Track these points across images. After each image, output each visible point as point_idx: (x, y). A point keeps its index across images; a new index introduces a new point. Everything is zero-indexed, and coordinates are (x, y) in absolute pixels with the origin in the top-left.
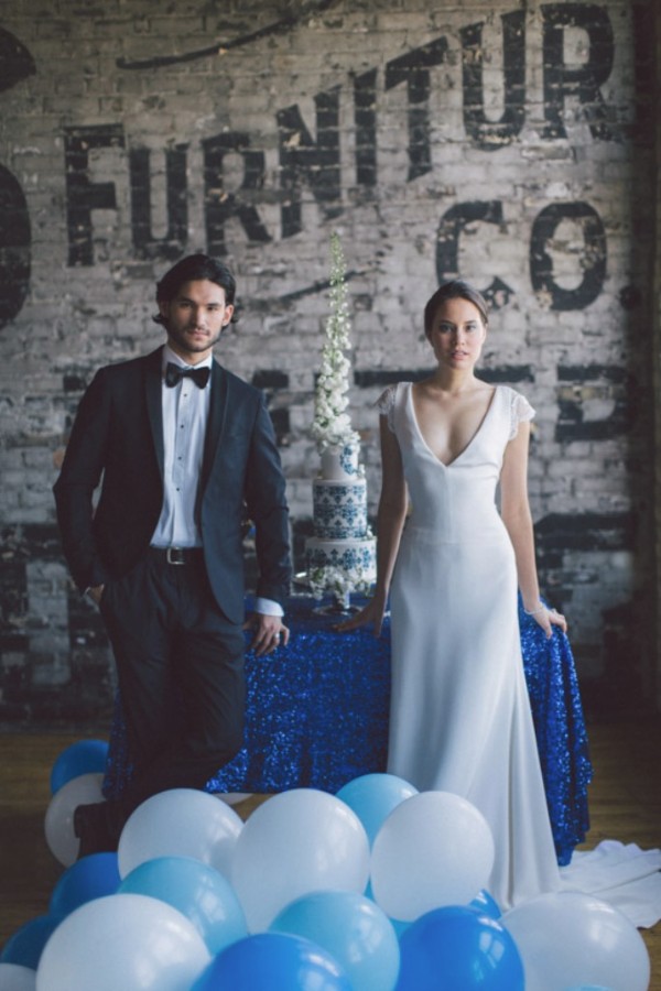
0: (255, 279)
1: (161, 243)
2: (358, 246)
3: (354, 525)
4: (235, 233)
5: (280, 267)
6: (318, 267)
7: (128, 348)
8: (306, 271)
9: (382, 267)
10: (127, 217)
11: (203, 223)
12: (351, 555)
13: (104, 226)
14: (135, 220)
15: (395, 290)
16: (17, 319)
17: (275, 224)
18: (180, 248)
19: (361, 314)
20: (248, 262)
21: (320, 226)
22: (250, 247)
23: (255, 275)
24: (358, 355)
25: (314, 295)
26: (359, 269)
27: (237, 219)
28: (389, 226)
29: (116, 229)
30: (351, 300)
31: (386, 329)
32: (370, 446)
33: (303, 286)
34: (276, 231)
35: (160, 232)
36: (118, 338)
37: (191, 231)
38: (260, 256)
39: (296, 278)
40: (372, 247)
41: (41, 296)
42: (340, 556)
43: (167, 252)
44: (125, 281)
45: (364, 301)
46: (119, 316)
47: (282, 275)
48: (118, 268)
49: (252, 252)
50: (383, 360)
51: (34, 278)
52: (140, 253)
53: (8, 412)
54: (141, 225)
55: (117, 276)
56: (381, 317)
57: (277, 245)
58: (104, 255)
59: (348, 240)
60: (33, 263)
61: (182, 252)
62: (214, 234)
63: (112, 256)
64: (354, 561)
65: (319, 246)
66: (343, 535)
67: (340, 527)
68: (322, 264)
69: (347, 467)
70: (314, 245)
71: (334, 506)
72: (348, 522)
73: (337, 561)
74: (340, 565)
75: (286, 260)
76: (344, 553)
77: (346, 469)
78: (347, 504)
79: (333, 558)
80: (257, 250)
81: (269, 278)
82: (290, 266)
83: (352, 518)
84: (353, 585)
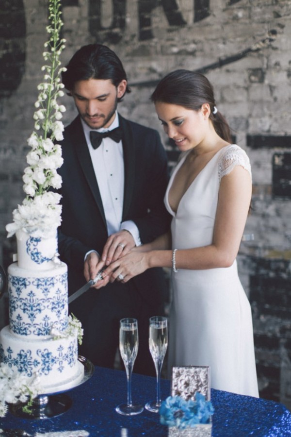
0: (173, 57)
1: (107, 31)
2: (254, 25)
3: (36, 321)
4: (159, 20)
5: (192, 47)
6: (221, 46)
8: (212, 49)
9: (274, 44)
10: (85, 11)
12: (26, 356)
13: (71, 20)
14: (91, 14)
15: (284, 64)
17: (189, 11)
18: (121, 34)
19: (255, 85)
20: (169, 43)
21: (224, 10)
22: (170, 31)
23: (173, 53)
24: (251, 121)
25: (217, 70)
26: (254, 47)
27: (161, 8)
28: (282, 7)
29: (78, 21)
30: (246, 75)
31: (275, 99)
32: (258, 199)
33: (209, 62)
34: (189, 17)
35: (107, 23)
37: (128, 20)
38: (177, 39)
39: (204, 56)
40: (266, 26)
41: (32, 74)
42: (14, 356)
43: (111, 38)
45: (259, 74)
47: (193, 53)
49: (171, 35)
50: (270, 126)
51: (28, 62)
52: (94, 39)
53: (13, 157)
54: (95, 17)
56: (272, 88)
57: (190, 28)
58: (71, 42)
59: (247, 21)
60: (29, 50)
61: (121, 37)
62: (144, 22)
63: (75, 43)
64: (30, 363)
65: (223, 28)
66: (24, 332)
67: (22, 322)
68: (224, 43)
69: (35, 255)
70: (219, 27)
71: (15, 298)
72: (29, 317)
73: (12, 360)
74: (15, 365)
75: (196, 41)
76: (19, 353)
77: (33, 258)
78: (29, 298)
79: (9, 356)
80: (174, 33)
81: (183, 57)
82: (200, 45)
83: (35, 313)
84: (13, 394)
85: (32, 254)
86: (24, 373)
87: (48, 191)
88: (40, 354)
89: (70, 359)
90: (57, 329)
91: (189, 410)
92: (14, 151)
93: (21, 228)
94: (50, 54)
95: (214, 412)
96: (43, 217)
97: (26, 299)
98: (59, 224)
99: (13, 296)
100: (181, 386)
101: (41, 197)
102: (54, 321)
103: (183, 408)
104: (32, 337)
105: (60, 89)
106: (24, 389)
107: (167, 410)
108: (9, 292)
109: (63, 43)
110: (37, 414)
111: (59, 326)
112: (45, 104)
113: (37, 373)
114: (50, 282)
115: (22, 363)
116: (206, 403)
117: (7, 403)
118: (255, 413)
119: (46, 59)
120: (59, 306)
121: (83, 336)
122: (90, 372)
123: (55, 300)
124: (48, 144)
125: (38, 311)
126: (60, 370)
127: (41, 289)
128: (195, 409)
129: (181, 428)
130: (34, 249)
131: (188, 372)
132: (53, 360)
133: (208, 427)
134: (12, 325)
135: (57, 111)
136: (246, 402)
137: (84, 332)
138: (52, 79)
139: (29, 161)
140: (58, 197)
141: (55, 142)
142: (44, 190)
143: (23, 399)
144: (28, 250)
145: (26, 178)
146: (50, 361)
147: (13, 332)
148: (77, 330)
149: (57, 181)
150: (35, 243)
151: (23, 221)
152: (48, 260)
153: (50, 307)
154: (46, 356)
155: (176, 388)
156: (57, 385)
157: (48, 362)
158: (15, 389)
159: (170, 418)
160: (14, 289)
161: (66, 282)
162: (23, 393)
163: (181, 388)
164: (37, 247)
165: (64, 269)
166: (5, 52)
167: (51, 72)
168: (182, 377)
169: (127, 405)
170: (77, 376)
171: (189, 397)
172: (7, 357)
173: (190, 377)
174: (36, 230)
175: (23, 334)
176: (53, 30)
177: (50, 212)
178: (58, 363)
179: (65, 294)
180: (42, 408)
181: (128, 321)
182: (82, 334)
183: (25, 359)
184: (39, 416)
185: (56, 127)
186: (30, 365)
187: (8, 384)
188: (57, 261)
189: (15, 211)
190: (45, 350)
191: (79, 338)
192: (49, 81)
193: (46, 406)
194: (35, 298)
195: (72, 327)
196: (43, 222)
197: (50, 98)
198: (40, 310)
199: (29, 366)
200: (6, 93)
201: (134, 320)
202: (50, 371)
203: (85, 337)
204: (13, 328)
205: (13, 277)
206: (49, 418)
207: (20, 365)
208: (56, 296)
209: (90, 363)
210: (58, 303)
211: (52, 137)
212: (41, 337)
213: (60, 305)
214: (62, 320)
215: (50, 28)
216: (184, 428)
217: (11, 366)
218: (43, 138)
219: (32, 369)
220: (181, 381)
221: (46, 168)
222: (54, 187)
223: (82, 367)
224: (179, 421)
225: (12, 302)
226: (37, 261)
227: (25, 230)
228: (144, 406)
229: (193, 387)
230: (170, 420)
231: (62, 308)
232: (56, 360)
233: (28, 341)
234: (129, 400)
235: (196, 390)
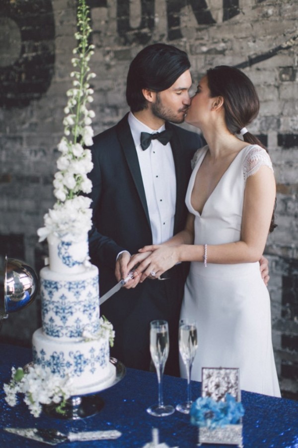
0: (203, 57)
1: (136, 31)
2: (284, 22)
4: (188, 19)
5: (222, 45)
6: (251, 44)
7: (114, 113)
8: (242, 48)
10: (114, 12)
11: (165, 13)
12: (58, 358)
13: (100, 21)
14: (119, 14)
16: (48, 93)
18: (149, 35)
19: (286, 84)
20: (198, 42)
21: (254, 8)
22: (198, 30)
23: (203, 53)
24: (282, 120)
25: (248, 68)
26: (285, 45)
27: (190, 7)
29: (107, 22)
30: (277, 73)
32: (290, 199)
33: (239, 61)
34: (218, 15)
35: (135, 23)
36: (109, 107)
37: (157, 20)
38: (206, 38)
39: (234, 54)
41: (62, 76)
43: (141, 38)
44: (113, 63)
45: (290, 72)
46: (109, 90)
47: (222, 52)
48: (108, 52)
49: (200, 34)
51: (57, 64)
52: (123, 40)
53: (44, 160)
54: (123, 18)
55: (107, 59)
57: (219, 27)
58: (99, 43)
59: (278, 19)
60: (57, 52)
61: (150, 37)
62: (173, 21)
63: (104, 44)
64: (62, 365)
65: (252, 26)
66: (57, 334)
67: (54, 324)
68: (254, 42)
69: (67, 259)
70: (249, 25)
71: (48, 301)
72: (61, 319)
73: (45, 362)
74: (48, 366)
75: (226, 40)
76: (51, 354)
77: (64, 261)
78: (61, 301)
79: (42, 358)
80: (204, 32)
81: (213, 56)
82: (229, 44)
83: (67, 315)
84: (47, 395)
85: (64, 258)
86: (57, 374)
87: (78, 196)
88: (72, 356)
89: (102, 361)
90: (89, 331)
91: (219, 411)
92: (45, 153)
93: (52, 232)
94: (79, 60)
95: (245, 413)
96: (74, 221)
97: (58, 302)
98: (90, 228)
99: (45, 299)
100: (211, 388)
101: (72, 202)
102: (85, 323)
103: (213, 409)
104: (64, 339)
105: (89, 95)
106: (57, 390)
107: (197, 411)
108: (41, 295)
109: (91, 50)
110: (70, 415)
111: (90, 328)
112: (74, 110)
113: (70, 375)
114: (81, 285)
115: (55, 364)
116: (237, 404)
117: (41, 404)
118: (286, 415)
119: (75, 65)
120: (90, 309)
121: (115, 338)
122: (122, 374)
123: (87, 303)
124: (78, 149)
125: (69, 314)
126: (92, 371)
127: (73, 292)
128: (225, 410)
129: (211, 428)
130: (66, 253)
131: (219, 373)
132: (85, 362)
133: (239, 428)
134: (44, 327)
135: (86, 116)
136: (277, 403)
137: (116, 334)
138: (81, 85)
139: (59, 166)
140: (88, 201)
141: (85, 147)
142: (74, 194)
143: (57, 400)
144: (59, 253)
145: (57, 183)
146: (82, 362)
147: (45, 335)
148: (108, 332)
149: (87, 186)
150: (66, 247)
151: (54, 225)
152: (79, 263)
153: (82, 309)
154: (78, 358)
155: (206, 389)
156: (89, 386)
157: (80, 364)
158: (49, 390)
159: (201, 418)
160: (46, 292)
161: (97, 285)
162: (56, 393)
163: (211, 389)
164: (68, 251)
165: (94, 272)
166: (34, 54)
167: (80, 79)
168: (212, 378)
169: (158, 406)
170: (109, 378)
171: (220, 398)
172: (41, 359)
173: (221, 379)
174: (67, 234)
175: (56, 336)
176: (81, 36)
177: (80, 216)
178: (90, 364)
179: (96, 297)
180: (74, 409)
181: (158, 323)
182: (113, 336)
183: (58, 361)
184: (72, 416)
185: (86, 132)
186: (63, 366)
187: (42, 386)
188: (88, 264)
189: (46, 216)
190: (77, 352)
191: (111, 340)
192: (78, 87)
193: (79, 407)
194: (66, 301)
195: (103, 329)
196: (73, 226)
197: (79, 104)
198: (72, 313)
199: (61, 368)
200: (36, 95)
201: (164, 322)
202: (83, 373)
203: (116, 340)
204: (46, 331)
205: (45, 281)
206: (82, 419)
207: (53, 367)
208: (87, 298)
209: (121, 364)
210: (90, 306)
211: (82, 142)
212: (73, 339)
213: (92, 307)
214: (93, 322)
215: (78, 34)
216: (214, 428)
217: (44, 368)
218: (73, 143)
219: (64, 370)
220: (211, 382)
221: (76, 173)
222: (84, 192)
223: (114, 368)
224: (209, 422)
225: (45, 304)
226: (68, 265)
227: (56, 234)
228: (175, 407)
229: (223, 389)
230: (201, 421)
231: (93, 310)
232: (88, 362)
233: (61, 343)
234: (161, 401)
235: (226, 391)
